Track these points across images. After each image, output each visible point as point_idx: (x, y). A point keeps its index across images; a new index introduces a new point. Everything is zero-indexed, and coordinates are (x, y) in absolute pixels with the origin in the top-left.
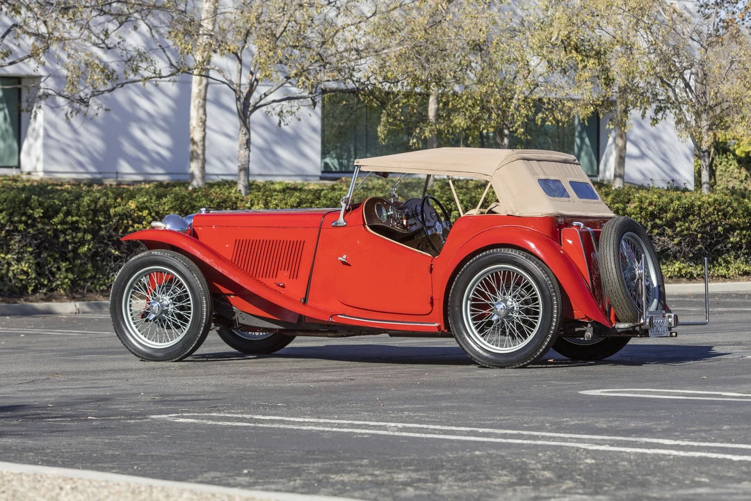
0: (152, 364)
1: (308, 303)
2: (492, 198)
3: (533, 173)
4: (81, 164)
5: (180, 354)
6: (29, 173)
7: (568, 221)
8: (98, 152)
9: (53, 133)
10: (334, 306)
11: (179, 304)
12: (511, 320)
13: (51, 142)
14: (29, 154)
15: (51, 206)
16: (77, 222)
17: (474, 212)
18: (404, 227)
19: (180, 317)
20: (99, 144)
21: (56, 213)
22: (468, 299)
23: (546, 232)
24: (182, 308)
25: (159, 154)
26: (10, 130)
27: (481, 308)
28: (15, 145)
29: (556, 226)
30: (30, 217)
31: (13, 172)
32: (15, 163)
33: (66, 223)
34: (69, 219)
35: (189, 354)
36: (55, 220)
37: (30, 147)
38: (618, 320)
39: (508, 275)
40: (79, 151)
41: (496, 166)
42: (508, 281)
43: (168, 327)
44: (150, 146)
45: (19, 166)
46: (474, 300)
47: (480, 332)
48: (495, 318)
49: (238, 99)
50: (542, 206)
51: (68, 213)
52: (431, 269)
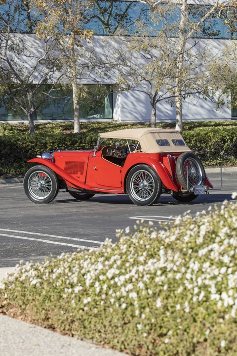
0: (39, 204)
1: (86, 183)
2: (139, 147)
3: (154, 137)
4: (136, 117)
5: (49, 201)
6: (116, 121)
7: (165, 154)
8: (143, 113)
9: (125, 106)
10: (93, 184)
11: (47, 184)
12: (145, 189)
13: (125, 110)
14: (116, 113)
15: (74, 140)
16: (84, 146)
17: (134, 152)
18: (120, 156)
19: (48, 188)
20: (144, 110)
21: (76, 142)
22: (132, 182)
23: (156, 158)
24: (48, 185)
25: (167, 113)
26: (109, 105)
27: (136, 184)
28: (111, 110)
29: (161, 156)
30: (66, 144)
31: (110, 121)
32: (111, 117)
33: (80, 146)
34: (81, 145)
35: (51, 201)
36: (76, 145)
37: (117, 111)
38: (183, 189)
39: (144, 173)
40: (136, 113)
41: (141, 136)
42: (145, 176)
43: (44, 192)
44: (164, 110)
45: (112, 118)
46: (134, 182)
47: (136, 193)
48: (140, 188)
49: (151, 98)
50: (155, 149)
51: (81, 142)
52: (121, 172)
